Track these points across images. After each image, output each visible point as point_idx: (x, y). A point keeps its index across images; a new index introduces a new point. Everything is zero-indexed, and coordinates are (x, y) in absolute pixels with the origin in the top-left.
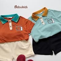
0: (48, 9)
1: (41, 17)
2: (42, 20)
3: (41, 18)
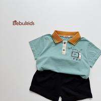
0: (82, 37)
3: (65, 43)
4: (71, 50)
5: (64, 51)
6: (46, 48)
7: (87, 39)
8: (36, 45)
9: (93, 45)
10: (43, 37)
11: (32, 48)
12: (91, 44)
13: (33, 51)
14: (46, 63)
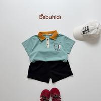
0: (59, 33)
1: (49, 39)
2: (48, 42)
4: (53, 44)
5: (48, 46)
6: (34, 45)
7: (63, 34)
8: (27, 45)
9: (68, 38)
10: (31, 38)
11: (24, 47)
12: (66, 37)
13: (26, 49)
14: (36, 56)
